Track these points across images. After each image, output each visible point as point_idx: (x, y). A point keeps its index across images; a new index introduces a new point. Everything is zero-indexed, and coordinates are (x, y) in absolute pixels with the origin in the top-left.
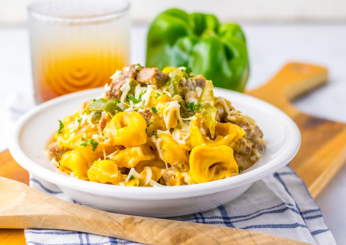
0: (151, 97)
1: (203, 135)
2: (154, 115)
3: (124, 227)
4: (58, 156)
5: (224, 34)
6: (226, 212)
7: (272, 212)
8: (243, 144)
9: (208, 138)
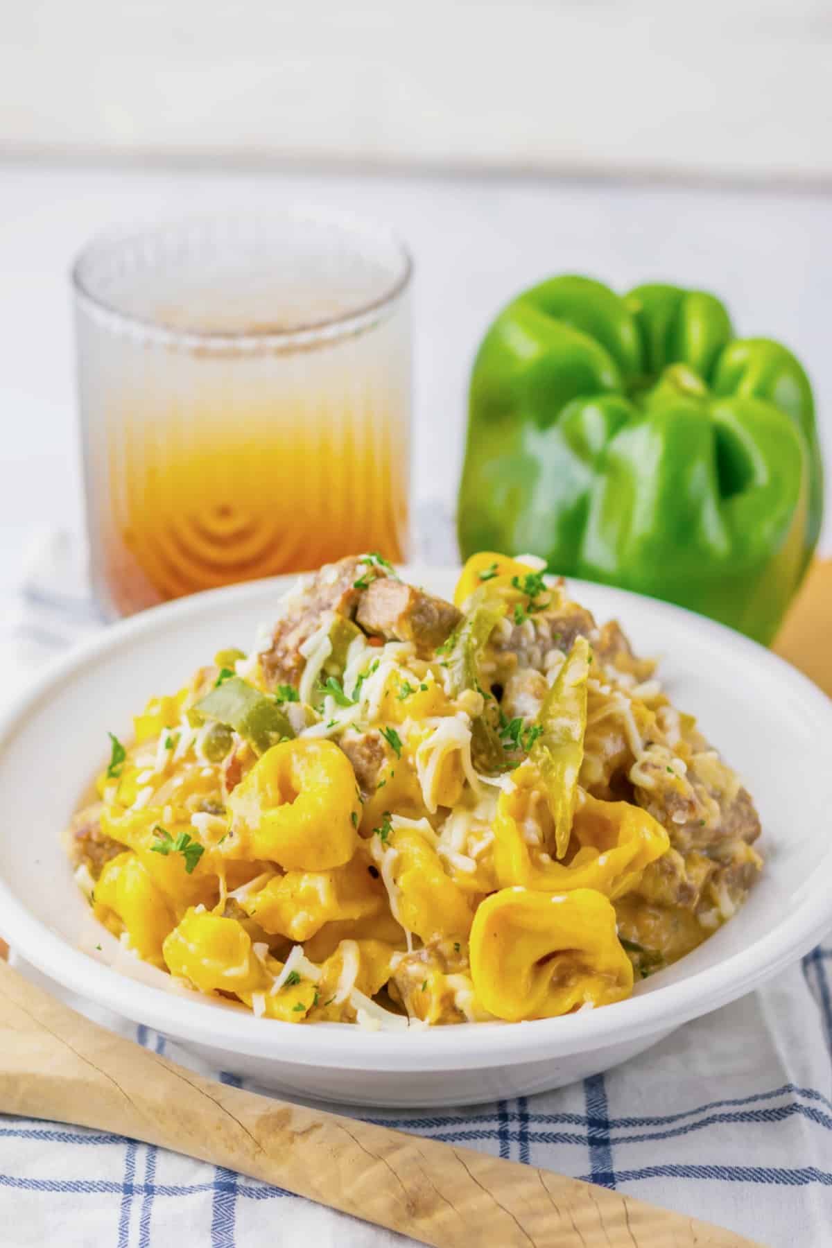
0: (387, 693)
1: (530, 847)
2: (392, 755)
3: (258, 1144)
4: (99, 859)
5: (730, 390)
6: (604, 1100)
7: (743, 1117)
8: (671, 872)
9: (545, 858)
